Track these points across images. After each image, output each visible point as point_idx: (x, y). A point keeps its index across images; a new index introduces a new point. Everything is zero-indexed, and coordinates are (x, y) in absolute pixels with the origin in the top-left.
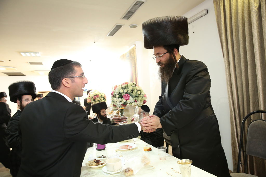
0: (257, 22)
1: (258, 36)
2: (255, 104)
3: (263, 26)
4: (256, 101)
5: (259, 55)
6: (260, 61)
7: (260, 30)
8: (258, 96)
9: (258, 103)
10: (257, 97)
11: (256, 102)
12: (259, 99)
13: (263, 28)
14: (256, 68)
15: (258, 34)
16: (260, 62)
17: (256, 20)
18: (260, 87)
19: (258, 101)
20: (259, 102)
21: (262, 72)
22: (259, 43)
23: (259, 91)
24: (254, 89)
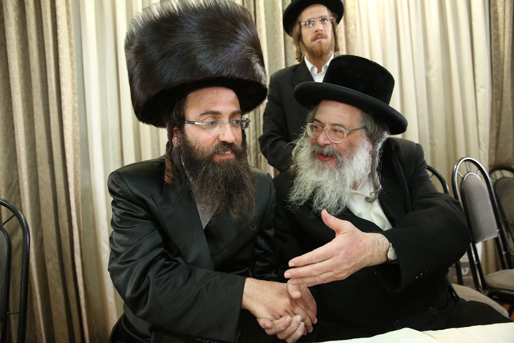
0: (15, 10)
1: (19, 42)
2: (12, 188)
3: (28, 23)
4: (13, 181)
5: (20, 82)
6: (22, 95)
7: (21, 31)
8: (17, 171)
9: (17, 187)
10: (16, 173)
11: (14, 185)
12: (20, 176)
13: (28, 27)
14: (14, 109)
15: (19, 38)
16: (22, 97)
17: (14, 6)
18: (21, 151)
19: (18, 181)
20: (19, 185)
21: (26, 119)
22: (20, 57)
23: (20, 159)
24: (9, 156)
